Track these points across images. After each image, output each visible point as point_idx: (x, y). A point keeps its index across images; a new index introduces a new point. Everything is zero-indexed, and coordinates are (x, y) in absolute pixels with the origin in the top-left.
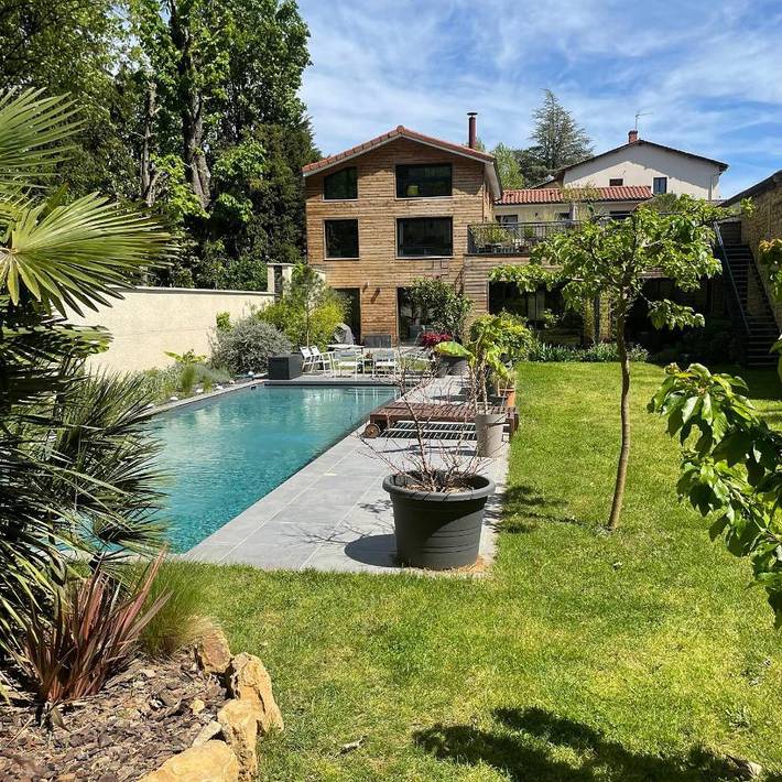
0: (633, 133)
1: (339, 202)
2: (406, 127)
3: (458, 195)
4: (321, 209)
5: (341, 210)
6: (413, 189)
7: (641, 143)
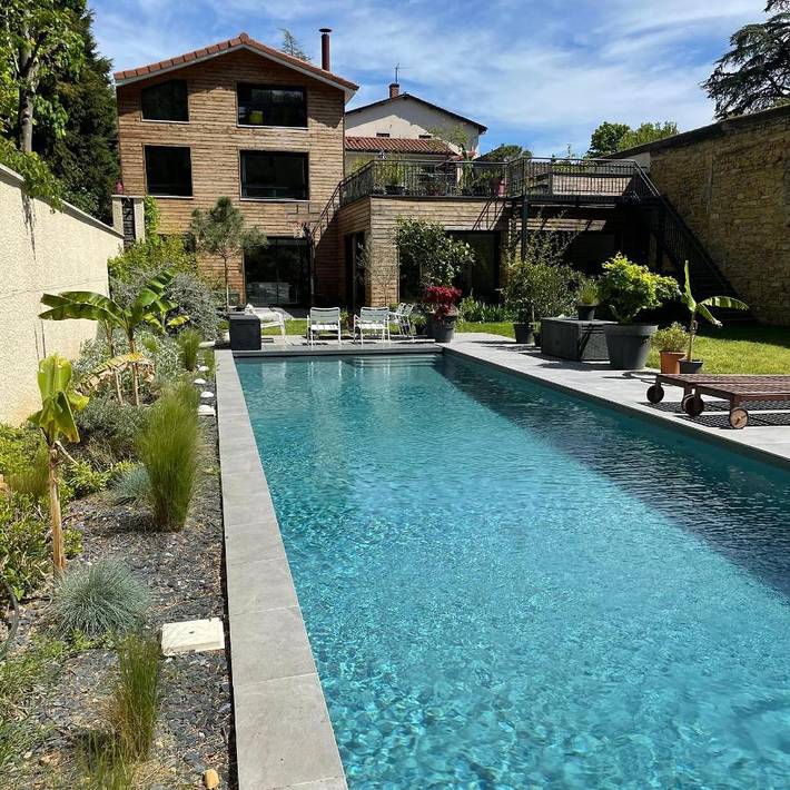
0: (394, 87)
1: (162, 124)
2: (251, 37)
3: (314, 126)
4: (138, 133)
5: (167, 134)
6: (257, 115)
7: (407, 97)
